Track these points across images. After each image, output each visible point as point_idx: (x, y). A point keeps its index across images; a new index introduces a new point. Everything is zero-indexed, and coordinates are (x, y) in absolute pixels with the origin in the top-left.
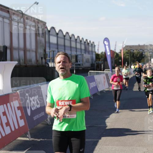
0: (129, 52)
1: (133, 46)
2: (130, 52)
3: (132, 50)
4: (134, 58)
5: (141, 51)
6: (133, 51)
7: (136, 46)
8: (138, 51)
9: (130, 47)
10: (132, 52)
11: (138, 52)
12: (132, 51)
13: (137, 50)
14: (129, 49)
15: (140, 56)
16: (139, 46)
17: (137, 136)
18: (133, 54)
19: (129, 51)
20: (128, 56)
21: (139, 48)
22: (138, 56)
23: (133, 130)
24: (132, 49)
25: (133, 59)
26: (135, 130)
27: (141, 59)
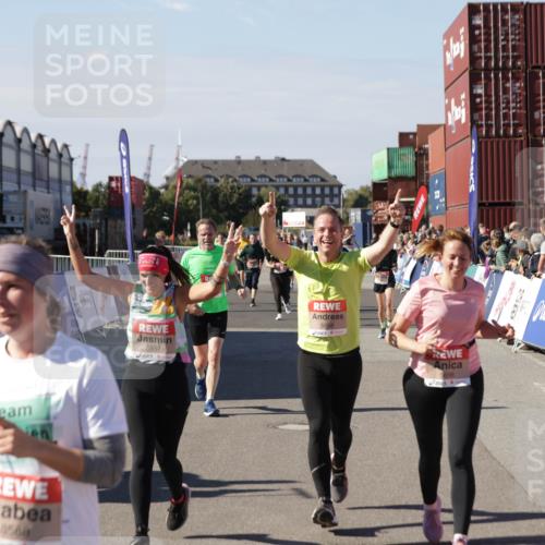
0: (199, 187)
1: (216, 162)
2: (204, 186)
3: (210, 176)
4: (217, 208)
5: (244, 182)
6: (217, 180)
7: (226, 163)
8: (235, 180)
9: (204, 165)
10: (212, 187)
11: (232, 188)
12: (210, 181)
13: (230, 180)
14: (200, 173)
15: (239, 200)
16: (239, 162)
17: (222, 500)
18: (215, 192)
19: (199, 180)
20: (196, 198)
21: (239, 171)
22: (234, 200)
23: (206, 477)
24: (210, 172)
25: (214, 211)
26: (215, 478)
27: (245, 214)
